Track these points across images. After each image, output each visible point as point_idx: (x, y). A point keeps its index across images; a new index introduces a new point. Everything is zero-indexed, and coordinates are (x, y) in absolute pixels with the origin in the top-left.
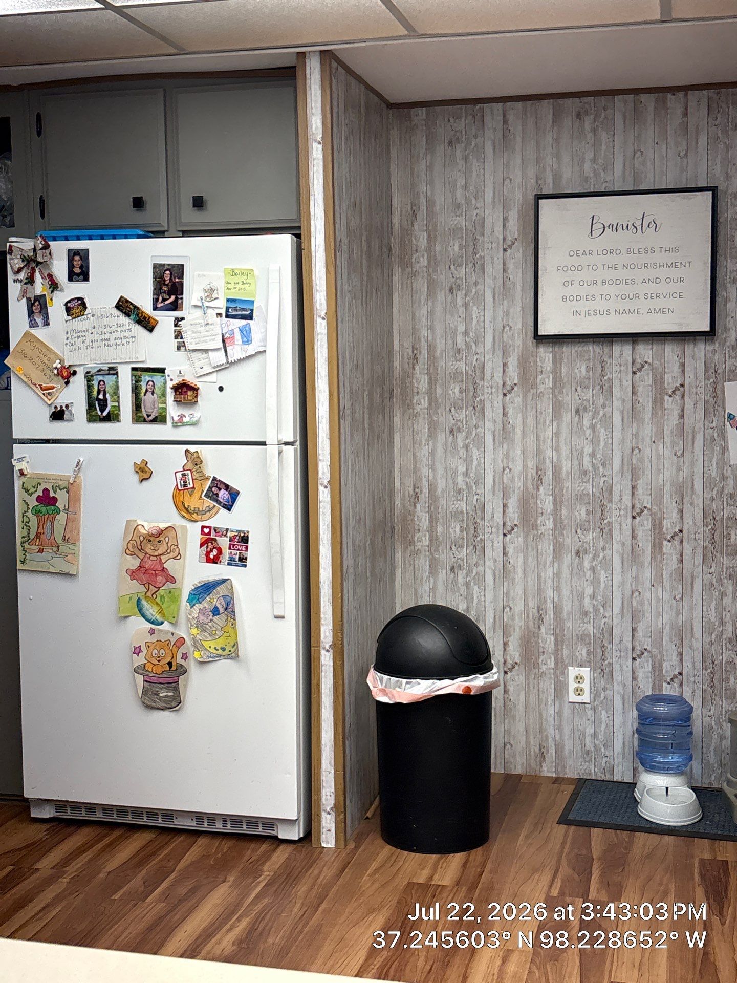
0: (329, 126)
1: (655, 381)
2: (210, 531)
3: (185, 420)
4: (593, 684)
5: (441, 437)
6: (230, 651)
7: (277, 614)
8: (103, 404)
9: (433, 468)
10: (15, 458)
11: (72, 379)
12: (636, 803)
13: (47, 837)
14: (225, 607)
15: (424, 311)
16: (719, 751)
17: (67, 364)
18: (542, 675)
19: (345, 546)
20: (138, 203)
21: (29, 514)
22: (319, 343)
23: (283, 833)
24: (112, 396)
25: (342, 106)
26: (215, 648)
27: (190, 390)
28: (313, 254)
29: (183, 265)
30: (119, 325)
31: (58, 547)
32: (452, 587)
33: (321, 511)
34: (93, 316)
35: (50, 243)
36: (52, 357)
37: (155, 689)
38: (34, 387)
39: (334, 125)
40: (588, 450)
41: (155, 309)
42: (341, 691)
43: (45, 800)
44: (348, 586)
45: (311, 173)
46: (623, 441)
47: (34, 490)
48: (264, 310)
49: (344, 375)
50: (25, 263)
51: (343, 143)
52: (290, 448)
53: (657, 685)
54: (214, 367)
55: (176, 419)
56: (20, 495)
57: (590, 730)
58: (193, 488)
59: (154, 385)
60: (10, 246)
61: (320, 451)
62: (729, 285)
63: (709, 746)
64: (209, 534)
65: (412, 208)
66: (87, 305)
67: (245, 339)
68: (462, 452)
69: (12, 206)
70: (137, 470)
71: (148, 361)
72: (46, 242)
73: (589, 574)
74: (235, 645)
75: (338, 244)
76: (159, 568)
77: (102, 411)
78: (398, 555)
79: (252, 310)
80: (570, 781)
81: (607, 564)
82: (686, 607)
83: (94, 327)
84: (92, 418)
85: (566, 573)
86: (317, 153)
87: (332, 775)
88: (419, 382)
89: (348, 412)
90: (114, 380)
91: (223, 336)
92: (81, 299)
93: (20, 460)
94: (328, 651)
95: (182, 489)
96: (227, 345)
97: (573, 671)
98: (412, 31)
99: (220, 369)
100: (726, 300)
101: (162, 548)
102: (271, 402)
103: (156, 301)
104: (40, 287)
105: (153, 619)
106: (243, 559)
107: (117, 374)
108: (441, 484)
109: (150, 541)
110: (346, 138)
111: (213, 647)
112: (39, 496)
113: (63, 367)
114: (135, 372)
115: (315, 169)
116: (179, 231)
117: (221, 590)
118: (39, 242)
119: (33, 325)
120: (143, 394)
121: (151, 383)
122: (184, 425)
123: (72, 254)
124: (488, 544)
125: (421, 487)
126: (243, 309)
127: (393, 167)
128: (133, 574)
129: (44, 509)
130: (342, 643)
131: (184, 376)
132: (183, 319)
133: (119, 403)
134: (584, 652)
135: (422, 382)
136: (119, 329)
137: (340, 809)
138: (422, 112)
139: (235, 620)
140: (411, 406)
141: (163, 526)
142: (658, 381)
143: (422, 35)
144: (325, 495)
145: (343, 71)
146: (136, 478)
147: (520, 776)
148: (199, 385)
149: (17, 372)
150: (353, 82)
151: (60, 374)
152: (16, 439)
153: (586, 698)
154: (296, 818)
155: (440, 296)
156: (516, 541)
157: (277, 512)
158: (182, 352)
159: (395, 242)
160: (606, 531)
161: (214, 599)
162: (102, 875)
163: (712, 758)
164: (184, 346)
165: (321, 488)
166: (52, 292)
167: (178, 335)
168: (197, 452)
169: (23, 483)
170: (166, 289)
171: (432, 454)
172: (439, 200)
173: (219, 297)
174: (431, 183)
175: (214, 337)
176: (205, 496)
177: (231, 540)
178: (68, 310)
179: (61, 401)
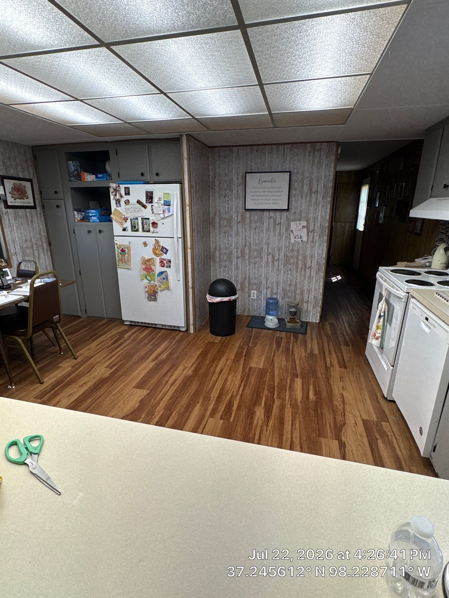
0: (189, 154)
1: (274, 221)
3: (155, 231)
4: (257, 295)
5: (222, 234)
7: (179, 280)
8: (135, 227)
9: (220, 242)
10: (115, 240)
11: (127, 221)
12: (265, 322)
13: (128, 329)
14: (166, 278)
16: (285, 310)
17: (126, 217)
18: (245, 292)
20: (142, 174)
21: (119, 254)
22: (187, 212)
23: (181, 329)
25: (193, 149)
27: (155, 224)
28: (185, 189)
29: (152, 192)
30: (138, 207)
31: (126, 262)
33: (188, 255)
34: (131, 204)
35: (120, 185)
36: (122, 215)
37: (150, 296)
38: (118, 222)
40: (257, 238)
41: (146, 203)
42: (194, 298)
43: (128, 321)
44: (196, 273)
45: (184, 168)
46: (266, 236)
47: (120, 248)
48: (173, 203)
50: (114, 190)
51: (194, 159)
52: (181, 239)
53: (271, 295)
54: (161, 218)
55: (153, 231)
56: (117, 249)
57: (256, 305)
58: (157, 248)
60: (110, 186)
61: (188, 240)
62: (293, 197)
63: (283, 309)
64: (161, 260)
65: (215, 175)
66: (130, 202)
67: (169, 211)
68: (227, 238)
69: (111, 175)
70: (144, 244)
71: (145, 216)
73: (257, 269)
74: (169, 287)
75: (192, 186)
76: (150, 268)
77: (135, 229)
79: (170, 203)
80: (251, 316)
81: (261, 266)
82: (279, 277)
83: (132, 207)
84: (132, 231)
85: (251, 268)
86: (186, 162)
87: (192, 317)
88: (216, 220)
89: (196, 229)
91: (163, 210)
92: (128, 200)
93: (116, 241)
94: (191, 288)
95: (155, 249)
96: (164, 212)
97: (252, 291)
98: (208, 129)
99: (163, 219)
100: (292, 201)
101: (151, 263)
102: (175, 227)
103: (146, 201)
104: (118, 197)
105: (149, 280)
106: (170, 266)
108: (222, 246)
109: (148, 261)
110: (194, 157)
111: (163, 287)
112: (121, 250)
115: (185, 166)
116: (153, 182)
117: (165, 273)
118: (117, 185)
119: (117, 207)
120: (144, 224)
121: (146, 222)
122: (155, 233)
123: (126, 188)
124: (233, 261)
125: (217, 246)
126: (168, 203)
127: (210, 164)
128: (144, 269)
129: (122, 253)
130: (194, 286)
131: (154, 220)
132: (153, 206)
134: (255, 287)
137: (194, 325)
138: (217, 149)
139: (168, 281)
141: (150, 258)
142: (275, 221)
143: (211, 130)
145: (194, 139)
146: (143, 246)
147: (239, 315)
148: (158, 223)
149: (114, 219)
150: (197, 141)
151: (124, 219)
152: (115, 235)
153: (255, 298)
154: (184, 326)
156: (239, 261)
157: (177, 255)
158: (153, 214)
159: (210, 184)
160: (261, 258)
161: (163, 276)
162: (139, 339)
163: (283, 312)
165: (188, 250)
166: (121, 198)
168: (158, 240)
169: (117, 246)
171: (220, 238)
173: (162, 200)
174: (219, 168)
175: (161, 211)
176: (160, 251)
177: (167, 262)
178: (125, 203)
179: (125, 226)
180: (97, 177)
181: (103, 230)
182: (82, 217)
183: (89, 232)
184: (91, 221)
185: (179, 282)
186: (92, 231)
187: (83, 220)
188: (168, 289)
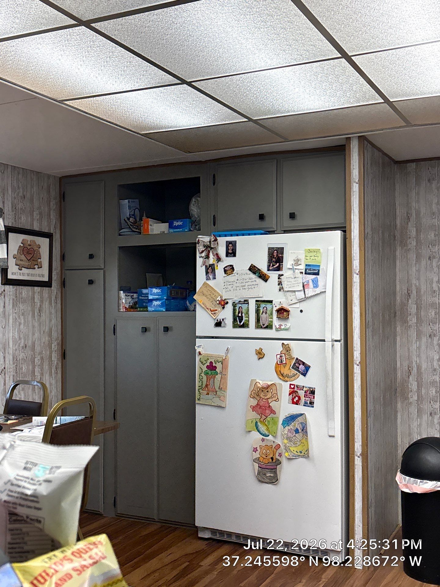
0: (363, 174)
2: (294, 387)
3: (282, 327)
5: (424, 340)
6: (304, 453)
7: (330, 434)
8: (241, 319)
9: (419, 356)
10: (197, 345)
11: (226, 306)
13: (207, 548)
14: (302, 429)
15: (414, 269)
17: (224, 298)
19: (368, 399)
20: (262, 217)
21: (203, 375)
22: (355, 287)
24: (245, 315)
25: (369, 165)
26: (296, 451)
27: (285, 312)
28: (352, 241)
29: (283, 248)
30: (250, 278)
31: (216, 392)
32: (431, 424)
33: (355, 378)
34: (237, 274)
35: (218, 238)
36: (217, 295)
37: (263, 471)
38: (207, 310)
39: (365, 173)
41: (268, 270)
42: (366, 480)
43: (206, 528)
44: (370, 421)
45: (352, 199)
47: (205, 362)
48: (325, 270)
49: (368, 304)
50: (205, 248)
51: (370, 183)
52: (340, 343)
54: (298, 300)
55: (278, 327)
56: (199, 364)
58: (286, 363)
59: (267, 309)
60: (198, 240)
61: (355, 345)
64: (294, 388)
65: (407, 215)
66: (235, 268)
67: (315, 285)
68: (436, 348)
69: (200, 220)
70: (257, 353)
71: (264, 297)
72: (215, 238)
74: (307, 450)
75: (366, 235)
76: (267, 406)
77: (240, 322)
78: (399, 405)
79: (319, 270)
83: (238, 280)
84: (235, 326)
86: (355, 188)
87: (361, 528)
88: (411, 309)
89: (370, 324)
90: (247, 306)
91: (303, 284)
92: (231, 266)
93: (199, 347)
94: (359, 457)
95: (280, 364)
96: (305, 288)
98: (408, 123)
99: (301, 301)
101: (269, 395)
102: (328, 318)
103: (269, 266)
104: (212, 260)
105: (264, 433)
106: (312, 403)
107: (248, 303)
108: (424, 366)
109: (263, 391)
110: (371, 180)
111: (295, 451)
112: (208, 366)
113: (222, 300)
114: (257, 302)
115: (354, 196)
116: (282, 231)
117: (300, 419)
118: (212, 238)
119: (208, 279)
120: (261, 314)
121: (265, 308)
122: (281, 330)
123: (228, 243)
125: (412, 367)
126: (314, 270)
127: (397, 194)
128: (254, 408)
129: (210, 372)
130: (367, 453)
131: (282, 304)
132: (282, 275)
133: (249, 318)
135: (413, 308)
136: (250, 281)
139: (307, 436)
140: (406, 322)
141: (270, 383)
143: (414, 125)
144: (358, 370)
145: (371, 146)
146: (256, 357)
148: (290, 309)
149: (200, 303)
150: (376, 151)
151: (219, 303)
152: (197, 336)
154: (340, 550)
155: (423, 263)
157: (330, 378)
158: (281, 293)
159: (397, 234)
161: (296, 424)
162: (235, 572)
164: (283, 289)
165: (355, 366)
166: (218, 262)
167: (280, 283)
168: (288, 344)
169: (200, 359)
170: (274, 260)
171: (419, 348)
172: (423, 210)
173: (302, 263)
174: (418, 202)
175: (299, 284)
176: (292, 368)
177: (305, 392)
178: (225, 271)
179: (220, 317)
180: (171, 227)
181: (171, 327)
182: (132, 302)
183: (145, 330)
184: (149, 309)
185: (333, 438)
186: (149, 328)
187: (133, 307)
188: (305, 454)
